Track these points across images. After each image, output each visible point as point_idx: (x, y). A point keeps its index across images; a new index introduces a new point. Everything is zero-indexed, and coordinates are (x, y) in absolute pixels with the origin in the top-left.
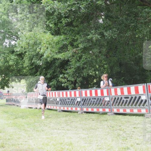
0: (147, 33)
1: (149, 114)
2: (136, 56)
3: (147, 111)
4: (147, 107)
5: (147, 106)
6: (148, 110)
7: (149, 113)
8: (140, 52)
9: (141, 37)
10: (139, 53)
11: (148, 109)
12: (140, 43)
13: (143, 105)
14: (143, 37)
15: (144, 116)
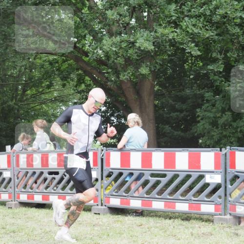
0: (26, 69)
1: (14, 202)
2: (4, 106)
3: (10, 197)
4: (11, 190)
5: (11, 187)
6: (13, 195)
7: (13, 200)
8: (12, 100)
9: (15, 75)
10: (9, 100)
11: (13, 193)
12: (13, 84)
13: (5, 188)
14: (19, 75)
15: (5, 205)
